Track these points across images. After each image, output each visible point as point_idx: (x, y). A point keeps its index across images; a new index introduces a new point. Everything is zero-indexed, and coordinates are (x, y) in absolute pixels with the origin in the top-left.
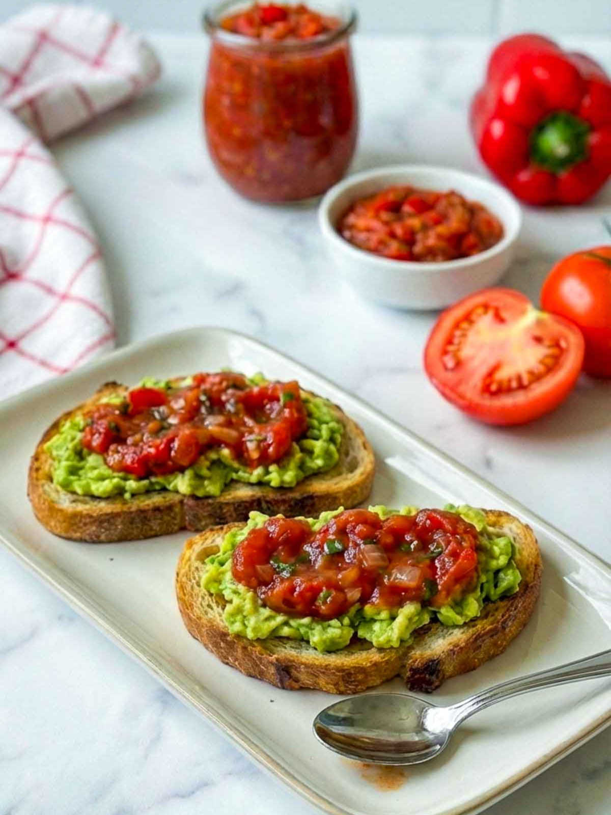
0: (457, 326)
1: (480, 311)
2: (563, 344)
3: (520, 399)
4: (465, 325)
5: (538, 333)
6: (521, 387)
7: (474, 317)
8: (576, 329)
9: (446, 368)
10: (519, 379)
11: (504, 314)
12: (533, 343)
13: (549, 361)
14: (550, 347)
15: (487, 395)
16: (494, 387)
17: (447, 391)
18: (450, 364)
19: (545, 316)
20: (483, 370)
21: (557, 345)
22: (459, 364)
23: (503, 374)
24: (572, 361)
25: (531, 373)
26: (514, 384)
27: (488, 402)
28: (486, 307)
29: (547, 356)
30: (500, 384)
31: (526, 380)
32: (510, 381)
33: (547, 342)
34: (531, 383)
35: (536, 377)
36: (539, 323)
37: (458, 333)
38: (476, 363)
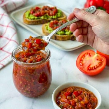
0: (82, 57)
1: (86, 54)
2: (102, 60)
3: (94, 71)
4: (83, 57)
5: (98, 58)
6: (95, 68)
7: (85, 55)
8: (104, 57)
9: (80, 65)
10: (94, 67)
11: (91, 55)
12: (97, 60)
13: (100, 64)
14: (100, 61)
15: (88, 70)
16: (90, 69)
17: (81, 70)
18: (81, 64)
19: (99, 55)
20: (87, 66)
21: (101, 60)
22: (83, 65)
23: (91, 66)
24: (104, 63)
25: (97, 66)
26: (93, 68)
27: (89, 71)
28: (87, 53)
29: (99, 63)
30: (91, 68)
31: (96, 67)
32: (93, 67)
33: (99, 60)
34: (96, 68)
35: (98, 67)
36: (98, 56)
37: (82, 58)
38: (86, 64)
